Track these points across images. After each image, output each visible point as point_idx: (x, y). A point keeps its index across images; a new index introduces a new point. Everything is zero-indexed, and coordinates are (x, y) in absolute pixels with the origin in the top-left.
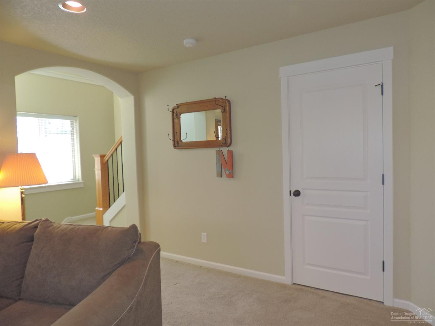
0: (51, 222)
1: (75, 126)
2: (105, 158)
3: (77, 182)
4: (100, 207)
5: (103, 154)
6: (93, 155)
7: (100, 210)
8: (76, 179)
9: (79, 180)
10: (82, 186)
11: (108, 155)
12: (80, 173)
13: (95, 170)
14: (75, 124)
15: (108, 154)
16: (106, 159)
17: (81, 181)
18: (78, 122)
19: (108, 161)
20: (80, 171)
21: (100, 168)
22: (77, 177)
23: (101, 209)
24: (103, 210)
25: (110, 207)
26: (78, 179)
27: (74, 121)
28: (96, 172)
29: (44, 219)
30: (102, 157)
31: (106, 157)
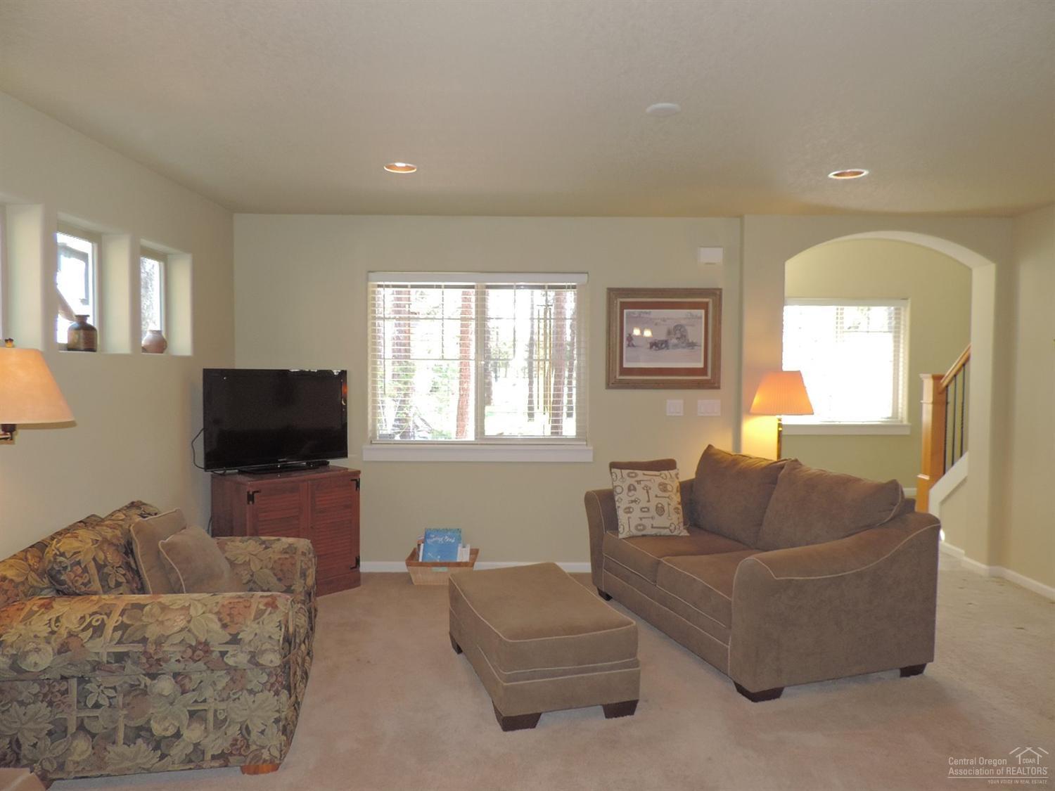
0: (801, 465)
1: (902, 318)
2: (942, 381)
3: (899, 424)
4: (925, 474)
5: (938, 373)
6: (922, 375)
7: (924, 480)
8: (897, 418)
9: (902, 421)
10: (908, 433)
11: (949, 375)
12: (905, 408)
13: (921, 403)
14: (903, 313)
15: (949, 373)
16: (945, 382)
17: (905, 422)
18: (908, 309)
19: (947, 386)
20: (906, 403)
21: (931, 400)
22: (900, 415)
23: (927, 478)
24: (929, 480)
25: (944, 473)
26: (902, 418)
27: (903, 309)
28: (925, 406)
29: (793, 459)
30: (937, 378)
31: (943, 379)
